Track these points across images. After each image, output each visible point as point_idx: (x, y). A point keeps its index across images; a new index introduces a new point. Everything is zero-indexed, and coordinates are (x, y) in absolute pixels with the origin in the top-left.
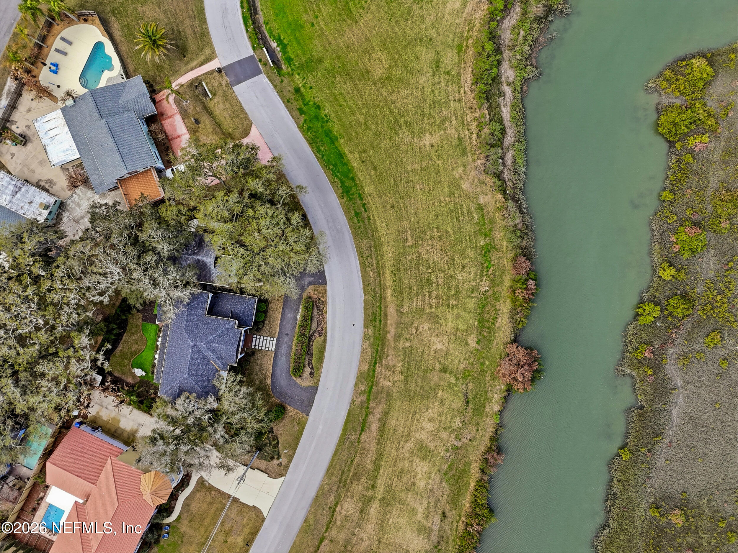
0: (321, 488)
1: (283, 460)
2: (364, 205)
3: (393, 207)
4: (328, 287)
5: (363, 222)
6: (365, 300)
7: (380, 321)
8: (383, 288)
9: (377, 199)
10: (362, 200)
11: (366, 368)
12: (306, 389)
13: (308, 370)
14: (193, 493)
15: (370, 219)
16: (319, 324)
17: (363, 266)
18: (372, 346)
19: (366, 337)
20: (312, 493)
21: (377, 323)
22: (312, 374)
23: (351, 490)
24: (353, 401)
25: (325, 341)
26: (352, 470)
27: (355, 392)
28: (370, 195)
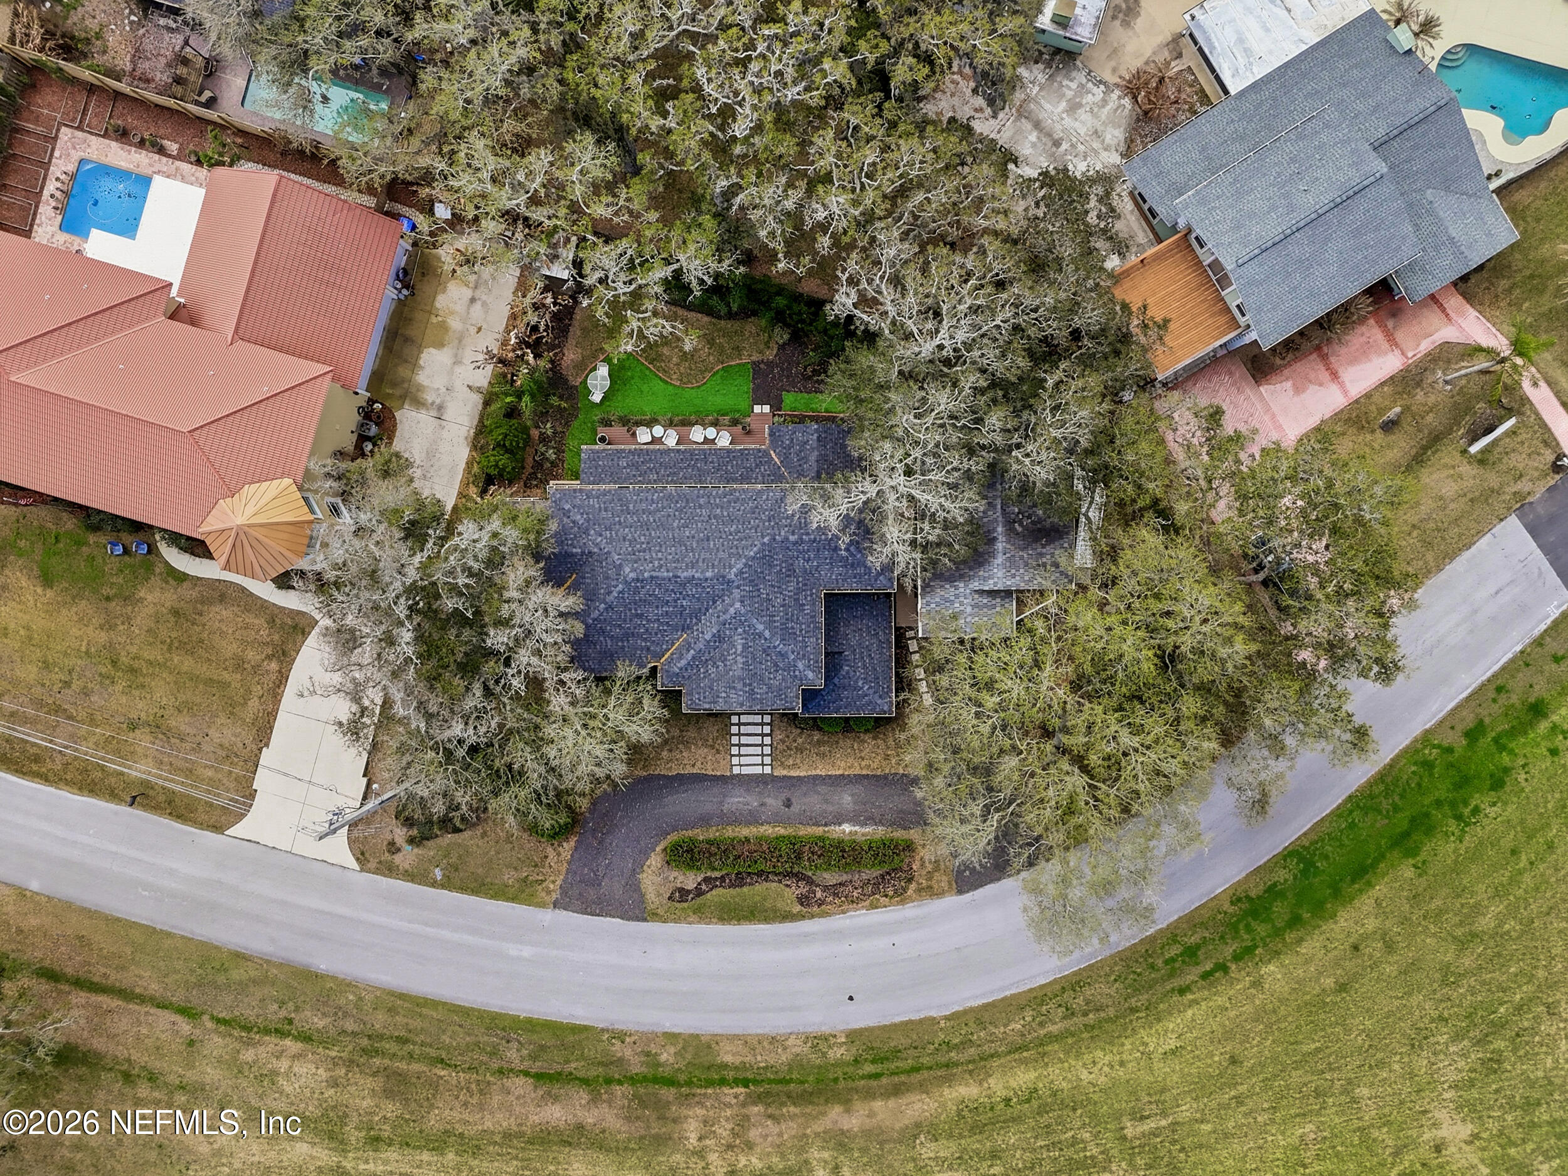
0: (346, 985)
1: (408, 856)
2: (1223, 968)
3: (1234, 1061)
4: (952, 901)
5: (1171, 975)
6: (933, 1021)
7: (877, 1076)
8: (980, 1066)
9: (1248, 1008)
10: (1237, 958)
11: (728, 1059)
12: (634, 887)
13: (690, 880)
14: (264, 606)
15: (1182, 991)
16: (834, 890)
17: (1036, 999)
18: (798, 1063)
19: (819, 1041)
20: (323, 963)
21: (869, 1068)
22: (682, 894)
23: (356, 1076)
24: (621, 1036)
25: (788, 917)
26: (415, 1067)
27: (650, 1037)
28: (1257, 984)
